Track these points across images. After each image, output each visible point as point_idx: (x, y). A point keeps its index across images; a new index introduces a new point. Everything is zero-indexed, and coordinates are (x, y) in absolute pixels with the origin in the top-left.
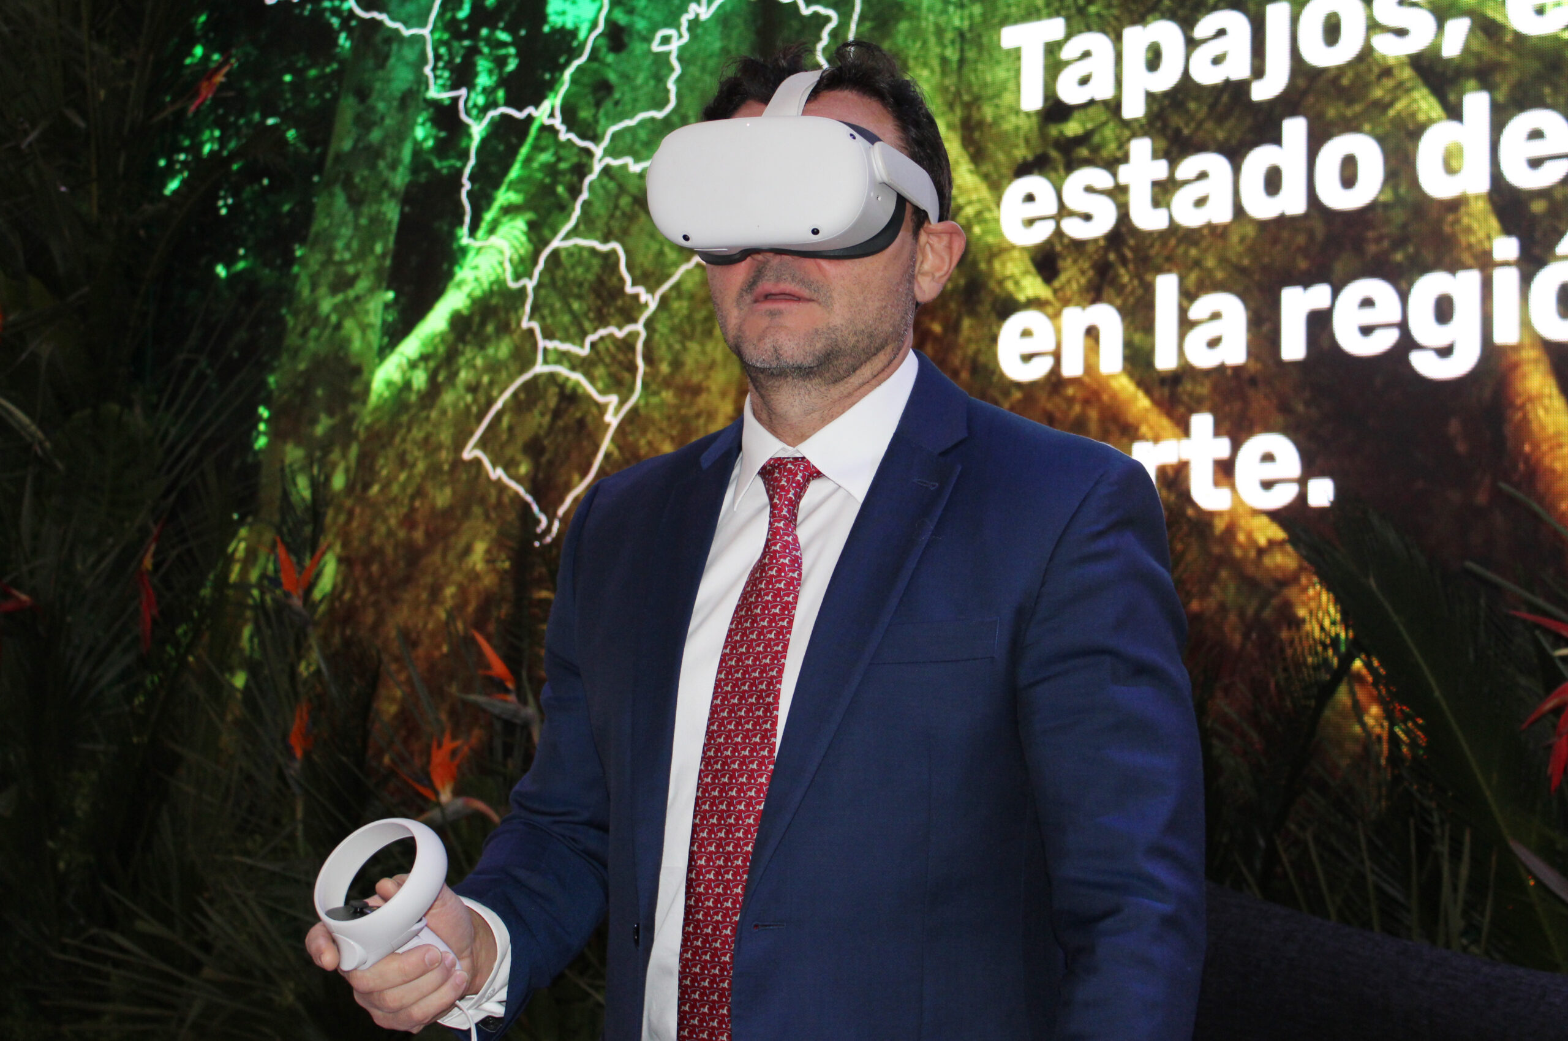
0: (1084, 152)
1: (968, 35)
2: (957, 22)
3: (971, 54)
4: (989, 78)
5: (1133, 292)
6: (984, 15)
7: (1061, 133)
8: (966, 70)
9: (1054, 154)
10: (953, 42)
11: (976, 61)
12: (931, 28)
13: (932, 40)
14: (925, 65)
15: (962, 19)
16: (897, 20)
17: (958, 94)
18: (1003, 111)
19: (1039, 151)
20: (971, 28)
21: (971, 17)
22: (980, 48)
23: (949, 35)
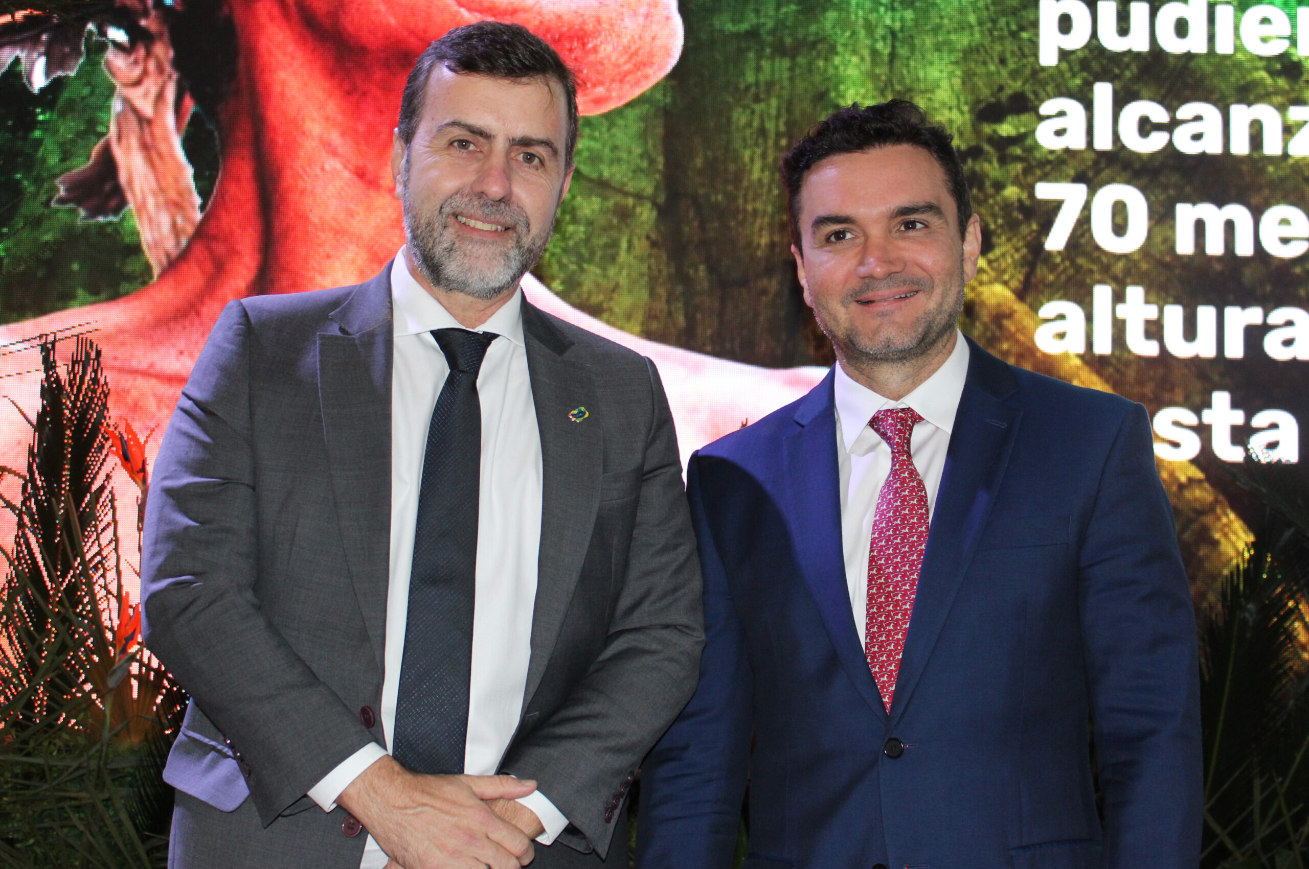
0: (1018, 151)
1: (900, 35)
2: (888, 22)
3: (903, 51)
4: (921, 74)
5: (1065, 270)
6: (916, 21)
7: (995, 131)
8: (898, 64)
9: (987, 148)
10: (884, 38)
11: (908, 59)
12: (861, 21)
13: (862, 33)
14: (855, 52)
15: (893, 20)
16: (825, 10)
17: (889, 83)
18: (937, 105)
19: (973, 143)
20: (902, 29)
21: (902, 19)
22: (913, 48)
23: (880, 31)
